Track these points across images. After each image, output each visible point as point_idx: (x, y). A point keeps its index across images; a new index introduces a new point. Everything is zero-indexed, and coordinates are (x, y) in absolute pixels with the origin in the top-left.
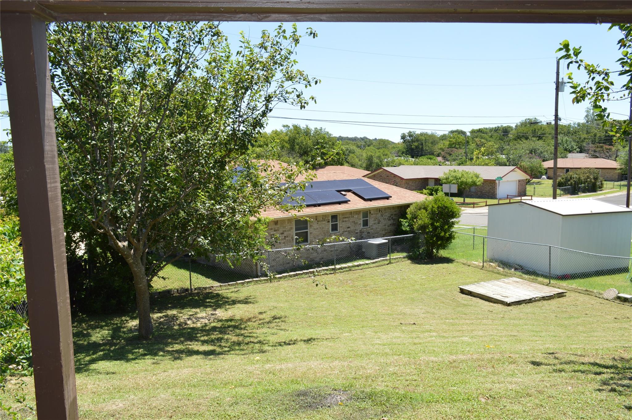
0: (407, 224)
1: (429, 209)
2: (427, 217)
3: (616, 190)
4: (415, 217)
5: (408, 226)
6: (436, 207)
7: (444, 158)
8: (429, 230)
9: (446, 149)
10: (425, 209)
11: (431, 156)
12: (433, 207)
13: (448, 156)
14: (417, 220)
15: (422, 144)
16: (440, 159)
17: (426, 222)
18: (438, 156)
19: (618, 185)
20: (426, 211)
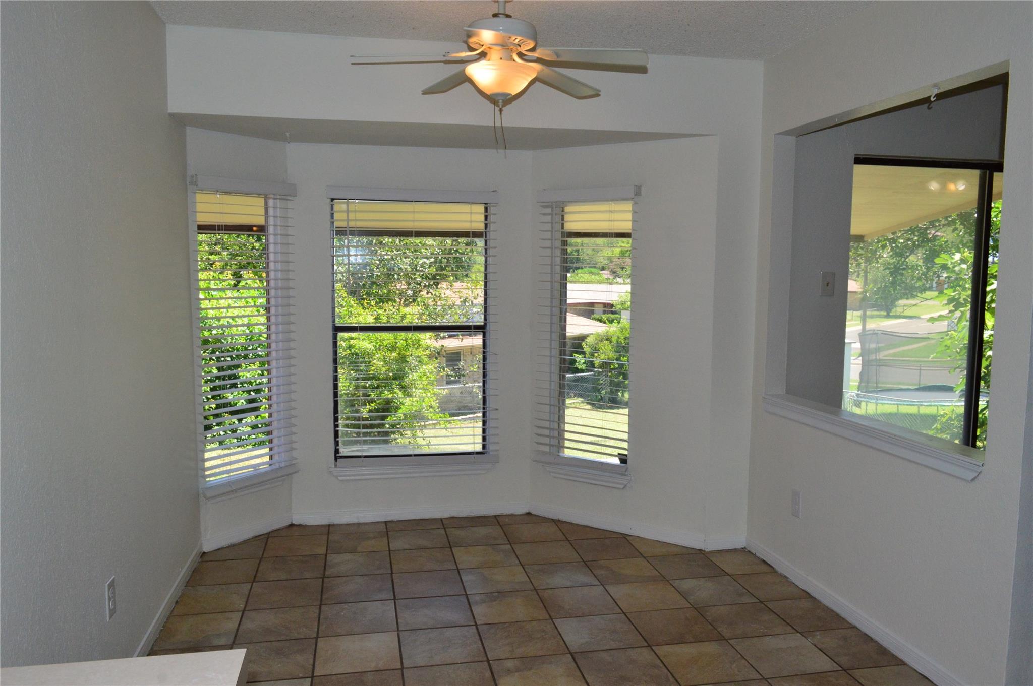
0: (583, 361)
1: (614, 340)
2: (611, 351)
3: (855, 322)
4: (595, 350)
5: (584, 363)
6: (623, 338)
7: (614, 273)
8: (614, 366)
9: (617, 260)
10: (609, 339)
11: (593, 270)
12: (618, 338)
13: (619, 270)
14: (599, 355)
15: (578, 251)
16: (606, 274)
17: (610, 356)
18: (603, 269)
19: (858, 316)
20: (611, 342)
